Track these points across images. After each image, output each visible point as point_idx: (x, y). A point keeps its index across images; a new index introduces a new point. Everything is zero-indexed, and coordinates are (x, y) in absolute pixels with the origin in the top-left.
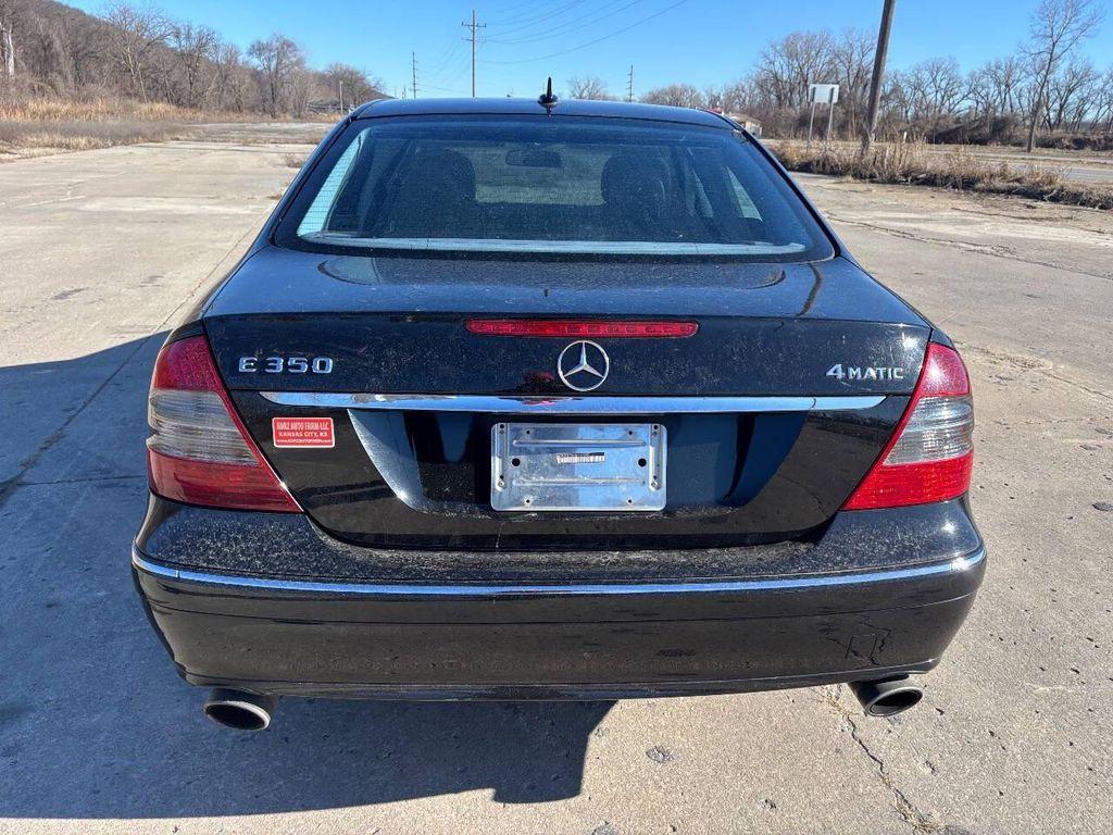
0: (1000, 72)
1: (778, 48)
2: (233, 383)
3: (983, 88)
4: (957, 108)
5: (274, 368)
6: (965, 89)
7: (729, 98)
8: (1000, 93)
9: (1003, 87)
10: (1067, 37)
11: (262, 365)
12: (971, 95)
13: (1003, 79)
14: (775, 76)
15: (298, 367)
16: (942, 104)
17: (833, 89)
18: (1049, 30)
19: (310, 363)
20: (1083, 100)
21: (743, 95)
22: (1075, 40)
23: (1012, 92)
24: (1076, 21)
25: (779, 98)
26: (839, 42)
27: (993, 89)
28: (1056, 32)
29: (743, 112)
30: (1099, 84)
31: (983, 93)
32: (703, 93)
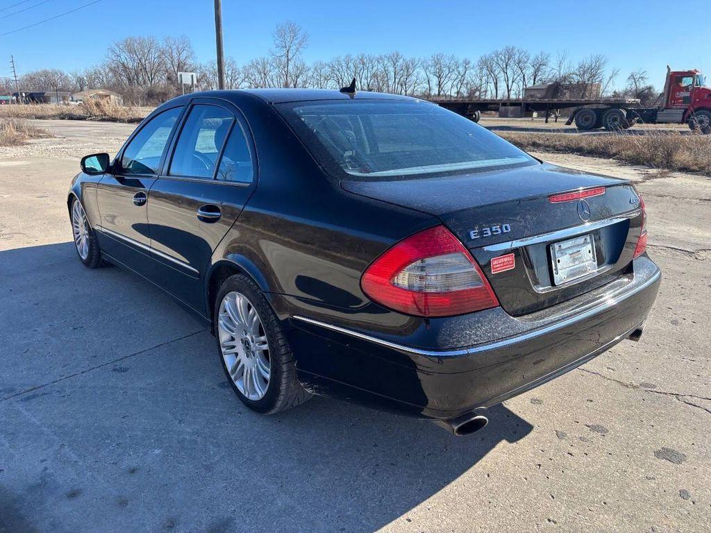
0: (259, 67)
1: (121, 46)
2: (470, 245)
3: (252, 75)
4: (240, 86)
5: (487, 233)
6: (242, 76)
7: (90, 78)
8: (262, 78)
9: (263, 75)
10: (294, 47)
11: (481, 233)
12: (246, 79)
13: (262, 71)
14: (123, 64)
15: (497, 231)
16: (232, 85)
17: (192, 76)
18: (284, 43)
19: (501, 228)
20: (305, 82)
21: (101, 76)
22: (297, 49)
23: (268, 78)
24: (296, 39)
25: (129, 79)
26: (161, 44)
27: (257, 76)
28: (287, 45)
29: (105, 88)
30: (310, 74)
31: (253, 78)
32: (70, 75)
